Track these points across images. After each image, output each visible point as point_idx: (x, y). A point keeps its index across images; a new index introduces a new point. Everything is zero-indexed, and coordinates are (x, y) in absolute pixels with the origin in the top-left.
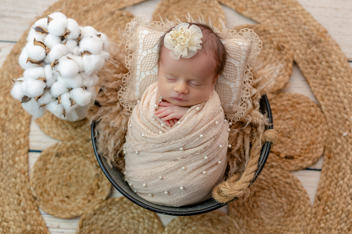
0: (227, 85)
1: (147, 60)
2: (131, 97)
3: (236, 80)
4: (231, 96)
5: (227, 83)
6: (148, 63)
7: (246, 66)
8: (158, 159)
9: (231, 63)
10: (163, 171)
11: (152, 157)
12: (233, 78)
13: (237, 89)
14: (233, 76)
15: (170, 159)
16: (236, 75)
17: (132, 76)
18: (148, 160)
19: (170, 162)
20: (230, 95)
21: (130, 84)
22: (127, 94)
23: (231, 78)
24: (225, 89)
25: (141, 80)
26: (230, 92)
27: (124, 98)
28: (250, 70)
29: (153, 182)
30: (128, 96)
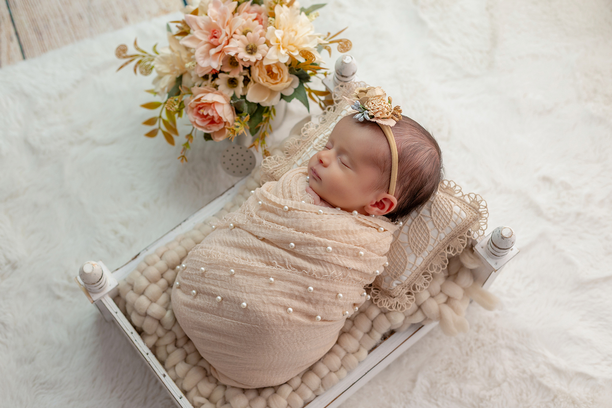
2: (279, 172)
3: (421, 255)
7: (447, 246)
8: (250, 246)
10: (243, 265)
11: (244, 241)
17: (301, 148)
18: (236, 241)
21: (290, 157)
22: (277, 166)
27: (270, 168)
28: (448, 254)
29: (217, 272)
30: (276, 169)
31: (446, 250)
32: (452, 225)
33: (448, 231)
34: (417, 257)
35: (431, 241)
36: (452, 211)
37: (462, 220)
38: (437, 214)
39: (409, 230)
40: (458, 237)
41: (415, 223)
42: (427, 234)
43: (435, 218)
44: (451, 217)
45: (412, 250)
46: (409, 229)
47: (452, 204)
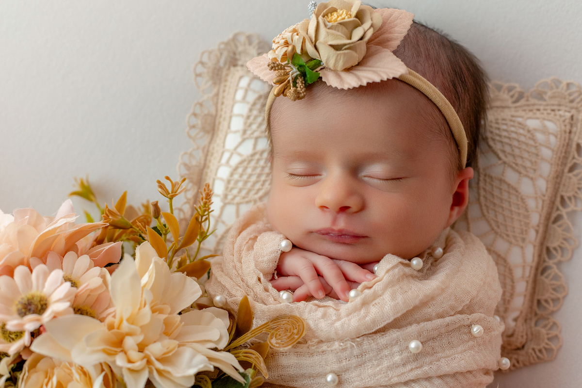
31: (560, 208)
32: (546, 153)
33: (546, 169)
34: (522, 248)
35: (531, 203)
36: (529, 131)
37: (556, 136)
38: (508, 149)
39: (482, 210)
40: (566, 170)
41: (485, 190)
42: (517, 196)
43: (510, 159)
44: (534, 140)
45: (508, 241)
46: (481, 206)
47: (520, 120)
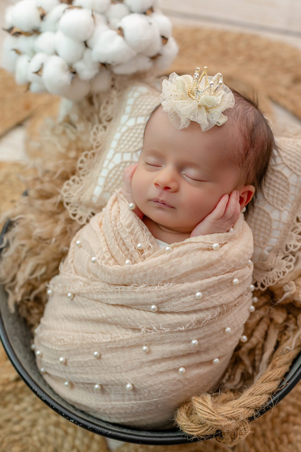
0: (264, 211)
1: (131, 135)
2: (86, 195)
3: (284, 208)
4: (269, 235)
5: (267, 208)
6: (133, 139)
9: (283, 175)
12: (279, 203)
13: (282, 226)
14: (280, 197)
15: (125, 325)
16: (286, 199)
19: (124, 330)
20: (268, 232)
22: (80, 189)
23: (275, 201)
24: (260, 217)
25: (111, 166)
26: (268, 227)
30: (81, 193)
